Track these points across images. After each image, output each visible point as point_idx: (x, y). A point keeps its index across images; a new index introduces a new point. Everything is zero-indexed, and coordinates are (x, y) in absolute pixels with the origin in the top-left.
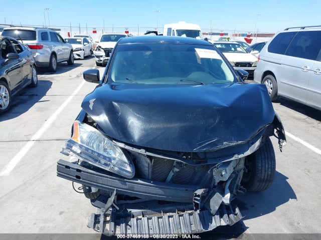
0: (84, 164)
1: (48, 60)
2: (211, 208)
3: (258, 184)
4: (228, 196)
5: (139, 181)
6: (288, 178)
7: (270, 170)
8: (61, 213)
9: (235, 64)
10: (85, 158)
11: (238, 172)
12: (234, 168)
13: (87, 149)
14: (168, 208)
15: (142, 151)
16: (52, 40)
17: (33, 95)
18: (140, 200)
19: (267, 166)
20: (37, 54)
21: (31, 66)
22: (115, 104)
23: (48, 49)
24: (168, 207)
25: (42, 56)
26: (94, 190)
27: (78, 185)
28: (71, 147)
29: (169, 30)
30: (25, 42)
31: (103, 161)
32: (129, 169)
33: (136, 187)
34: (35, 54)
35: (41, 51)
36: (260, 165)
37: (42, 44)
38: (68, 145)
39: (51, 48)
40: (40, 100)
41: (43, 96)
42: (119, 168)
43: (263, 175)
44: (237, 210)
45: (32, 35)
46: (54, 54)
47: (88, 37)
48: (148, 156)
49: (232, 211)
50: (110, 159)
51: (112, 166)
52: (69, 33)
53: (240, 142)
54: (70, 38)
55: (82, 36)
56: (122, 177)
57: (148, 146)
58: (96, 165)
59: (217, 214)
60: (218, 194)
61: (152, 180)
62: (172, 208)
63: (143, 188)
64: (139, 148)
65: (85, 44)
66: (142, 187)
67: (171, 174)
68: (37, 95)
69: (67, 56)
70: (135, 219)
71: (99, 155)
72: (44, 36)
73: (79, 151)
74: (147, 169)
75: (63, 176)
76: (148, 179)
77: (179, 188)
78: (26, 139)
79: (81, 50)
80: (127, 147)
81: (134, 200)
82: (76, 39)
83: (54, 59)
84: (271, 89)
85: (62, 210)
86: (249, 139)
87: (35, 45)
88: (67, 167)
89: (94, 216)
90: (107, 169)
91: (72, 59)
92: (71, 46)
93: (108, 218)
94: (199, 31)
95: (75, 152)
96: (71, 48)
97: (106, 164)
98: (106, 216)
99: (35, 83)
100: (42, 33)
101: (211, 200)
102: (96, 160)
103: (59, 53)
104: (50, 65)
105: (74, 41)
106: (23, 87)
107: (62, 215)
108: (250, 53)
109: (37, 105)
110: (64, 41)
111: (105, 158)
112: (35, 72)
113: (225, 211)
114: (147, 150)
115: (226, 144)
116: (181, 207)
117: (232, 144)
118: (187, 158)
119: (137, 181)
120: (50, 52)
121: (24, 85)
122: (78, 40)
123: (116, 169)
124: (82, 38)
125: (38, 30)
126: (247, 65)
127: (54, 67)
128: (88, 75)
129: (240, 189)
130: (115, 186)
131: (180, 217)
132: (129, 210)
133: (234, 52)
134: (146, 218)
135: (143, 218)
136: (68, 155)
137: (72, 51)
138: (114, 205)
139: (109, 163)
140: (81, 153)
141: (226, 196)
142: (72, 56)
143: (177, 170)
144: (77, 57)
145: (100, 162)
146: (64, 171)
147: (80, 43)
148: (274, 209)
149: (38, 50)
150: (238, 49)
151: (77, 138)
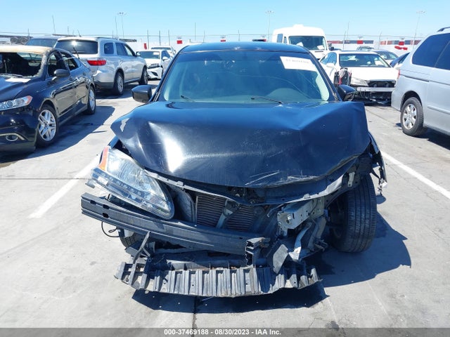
0: (114, 200)
1: (112, 80)
2: (274, 264)
3: (351, 240)
4: (298, 250)
5: (180, 224)
6: (406, 239)
7: (367, 222)
8: (93, 263)
9: (369, 84)
10: (113, 192)
11: (316, 220)
12: (309, 214)
13: (115, 180)
14: (218, 262)
15: (180, 184)
16: (118, 54)
17: (87, 124)
18: (184, 250)
19: (363, 215)
20: (98, 72)
21: (87, 87)
22: (152, 125)
23: (113, 66)
24: (219, 259)
25: (104, 75)
26: (127, 234)
27: (108, 227)
28: (97, 177)
29: (280, 36)
30: (82, 56)
31: (134, 197)
32: (166, 207)
33: (176, 231)
34: (95, 71)
35: (103, 67)
36: (353, 214)
37: (105, 59)
38: (94, 175)
39: (116, 64)
40: (96, 130)
41: (100, 125)
42: (154, 206)
43: (358, 228)
44: (313, 272)
45: (92, 46)
46: (120, 72)
47: (169, 49)
48: (187, 191)
49: (305, 271)
50: (143, 194)
51: (145, 202)
52: (145, 44)
53: (311, 177)
54: (147, 50)
55: (161, 48)
56: (158, 217)
57: (187, 178)
58: (126, 200)
59: (281, 272)
60: (283, 246)
61: (195, 223)
62: (223, 261)
63: (184, 233)
64: (176, 179)
65: (164, 58)
66: (182, 231)
67: (222, 218)
68: (92, 124)
69: (139, 75)
70: (174, 272)
71: (129, 188)
72: (108, 48)
73: (106, 183)
74: (189, 208)
75: (89, 213)
76: (192, 222)
77: (230, 235)
78: (69, 177)
79: (158, 66)
80: (161, 178)
81: (177, 248)
82: (153, 52)
83: (120, 79)
84: (415, 117)
85: (93, 260)
86: (326, 174)
87: (96, 59)
88: (93, 202)
89: (124, 265)
90: (139, 206)
91: (145, 78)
92: (144, 62)
93: (142, 270)
94: (322, 37)
95: (102, 184)
96: (143, 64)
97: (137, 200)
98: (139, 266)
99: (93, 109)
100: (105, 45)
101: (275, 255)
102: (126, 195)
103: (126, 71)
104: (114, 86)
105: (149, 55)
106: (76, 113)
107: (93, 266)
108: (393, 67)
109: (90, 137)
110: (134, 55)
111: (136, 191)
112: (92, 95)
113: (294, 270)
114: (186, 182)
115: (291, 179)
116: (236, 262)
117: (299, 179)
118: (241, 196)
119: (176, 224)
120: (115, 70)
121: (77, 111)
122: (155, 54)
123: (149, 206)
124: (161, 51)
125: (100, 40)
126: (387, 85)
127: (120, 89)
128: (137, 92)
129: (320, 244)
130: (148, 228)
131: (233, 274)
132: (168, 261)
133: (369, 66)
134: (188, 272)
135: (184, 271)
136: (93, 187)
137: (145, 67)
138: (145, 250)
139: (141, 198)
140: (108, 185)
141: (296, 250)
142: (145, 74)
143: (229, 212)
144: (154, 76)
145: (130, 197)
146: (90, 207)
147: (157, 57)
148: (373, 276)
149: (100, 67)
150: (377, 63)
151: (104, 166)
